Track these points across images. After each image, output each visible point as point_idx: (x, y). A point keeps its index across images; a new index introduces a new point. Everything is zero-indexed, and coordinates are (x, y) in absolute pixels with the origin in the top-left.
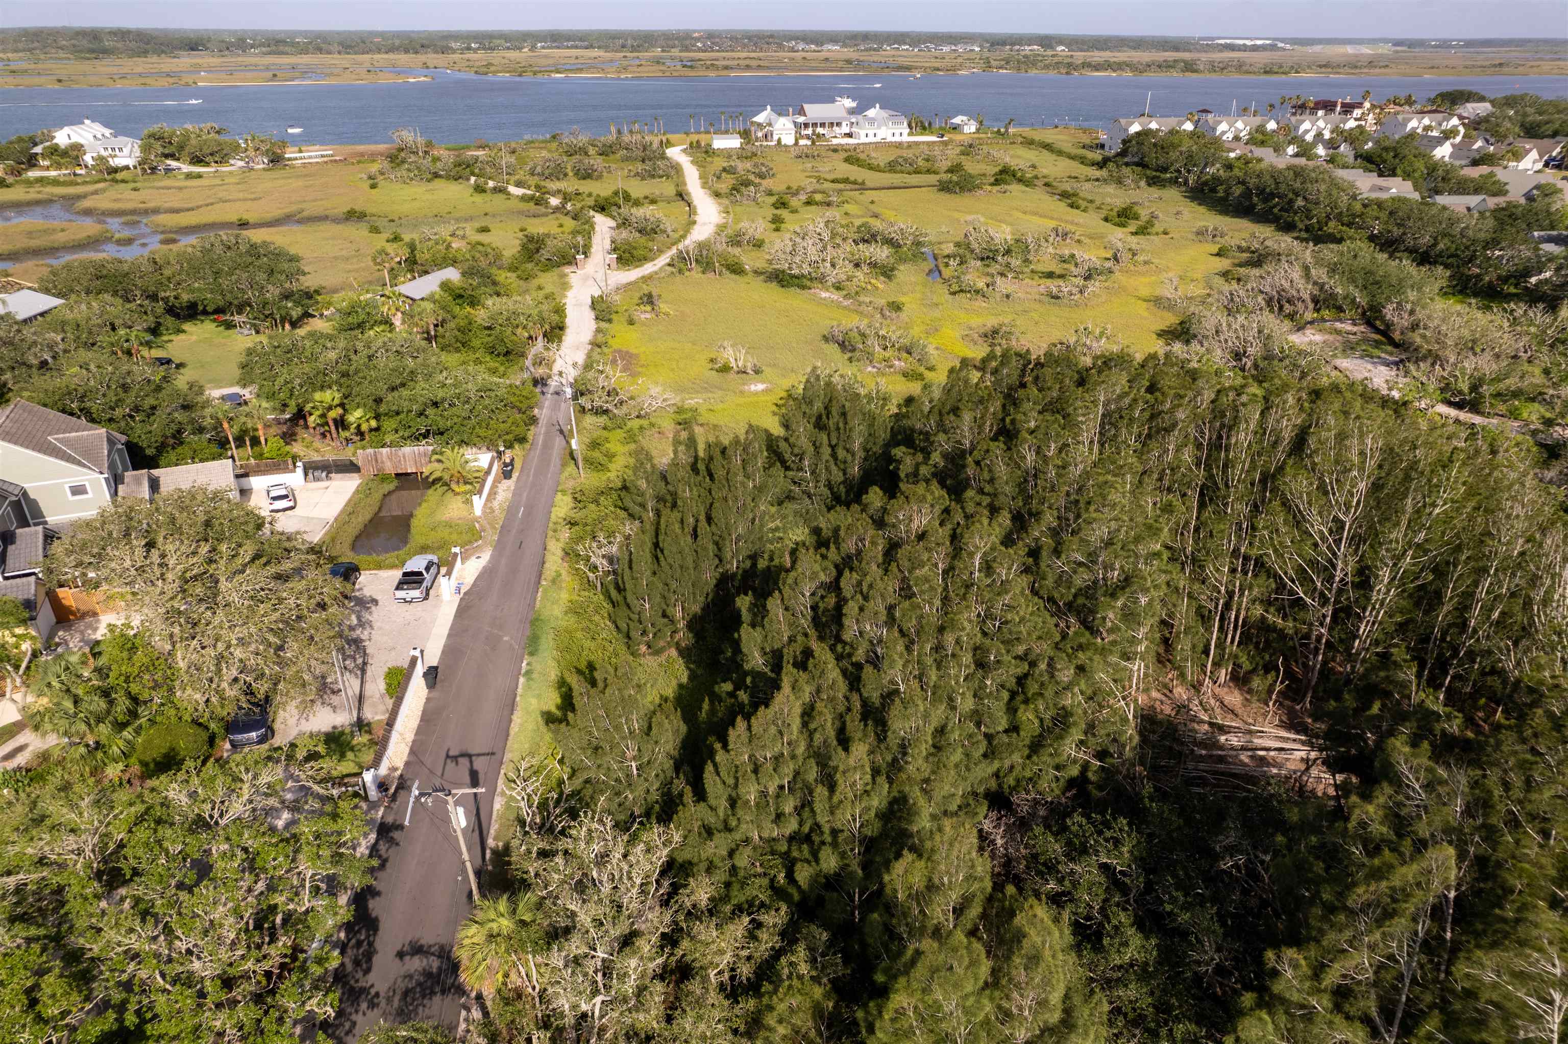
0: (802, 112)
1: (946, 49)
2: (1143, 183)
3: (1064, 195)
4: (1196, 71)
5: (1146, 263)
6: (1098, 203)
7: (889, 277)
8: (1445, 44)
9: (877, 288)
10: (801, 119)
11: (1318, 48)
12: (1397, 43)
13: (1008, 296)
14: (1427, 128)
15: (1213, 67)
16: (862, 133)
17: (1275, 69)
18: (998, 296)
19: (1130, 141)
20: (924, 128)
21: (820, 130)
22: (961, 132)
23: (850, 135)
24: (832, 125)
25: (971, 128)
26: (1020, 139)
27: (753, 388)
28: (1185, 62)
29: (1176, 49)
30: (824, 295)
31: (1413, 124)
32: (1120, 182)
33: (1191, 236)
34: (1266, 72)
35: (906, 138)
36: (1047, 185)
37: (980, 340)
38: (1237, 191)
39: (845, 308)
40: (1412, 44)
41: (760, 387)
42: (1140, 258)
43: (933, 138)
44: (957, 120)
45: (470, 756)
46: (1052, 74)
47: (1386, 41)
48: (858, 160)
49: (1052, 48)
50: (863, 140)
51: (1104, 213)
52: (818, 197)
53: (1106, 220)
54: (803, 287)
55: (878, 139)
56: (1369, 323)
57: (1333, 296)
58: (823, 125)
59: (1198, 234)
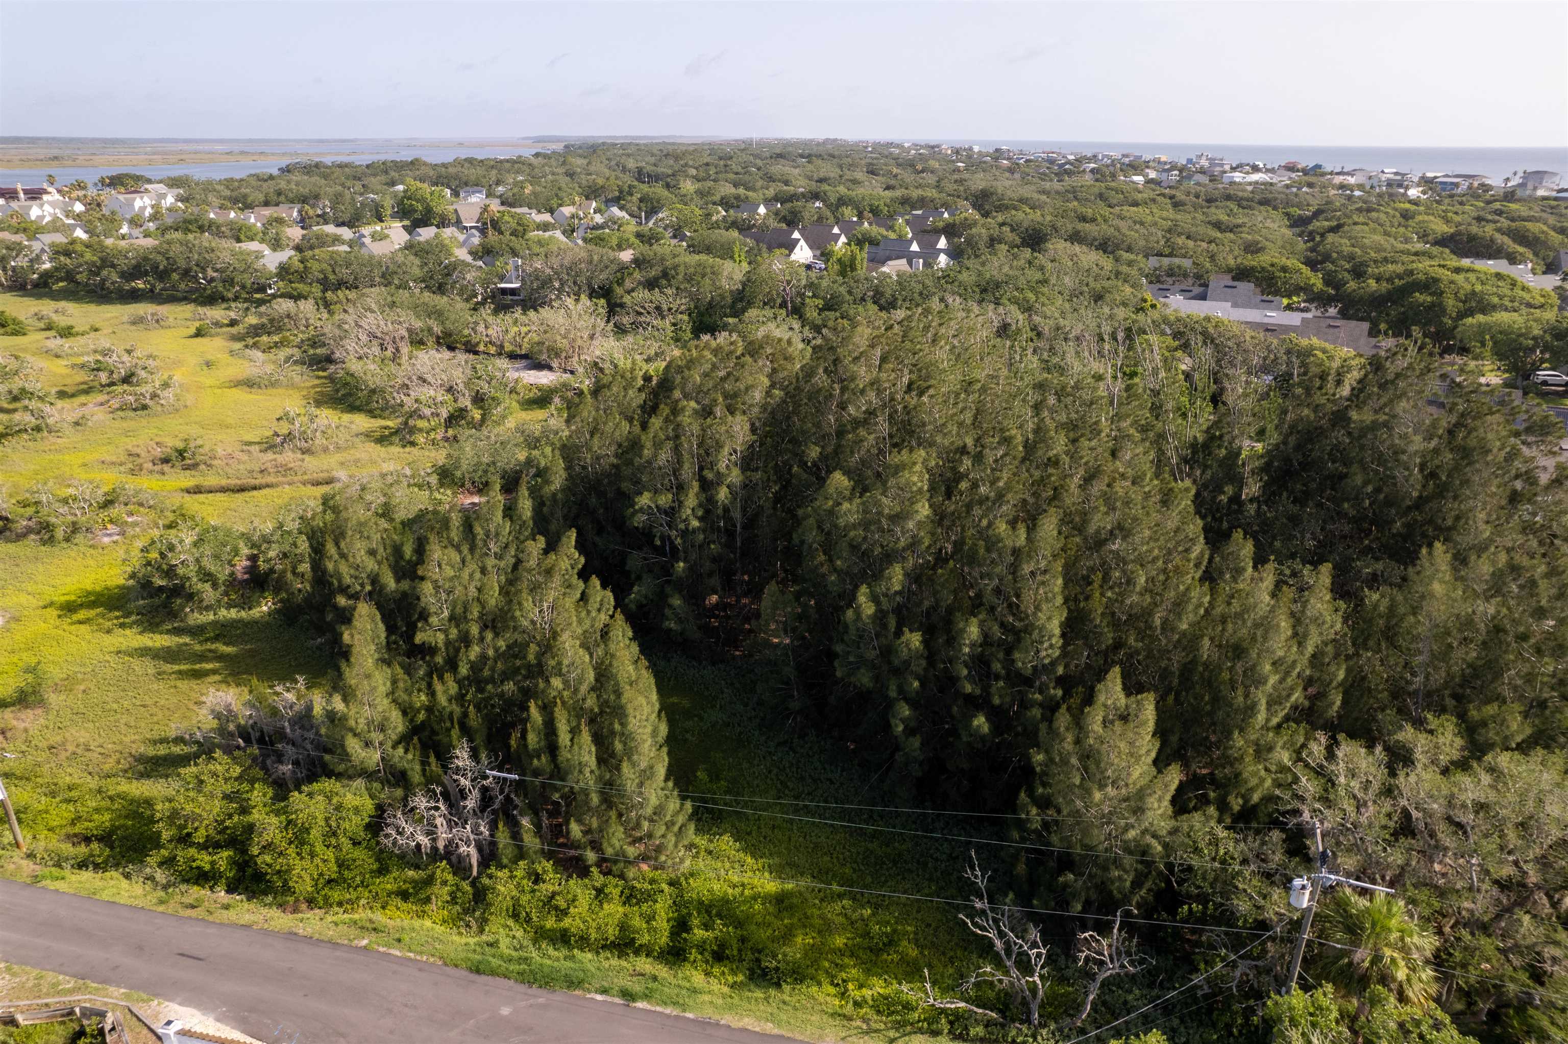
31: (138, 203)
37: (167, 468)
56: (451, 348)
57: (412, 330)
59: (134, 323)
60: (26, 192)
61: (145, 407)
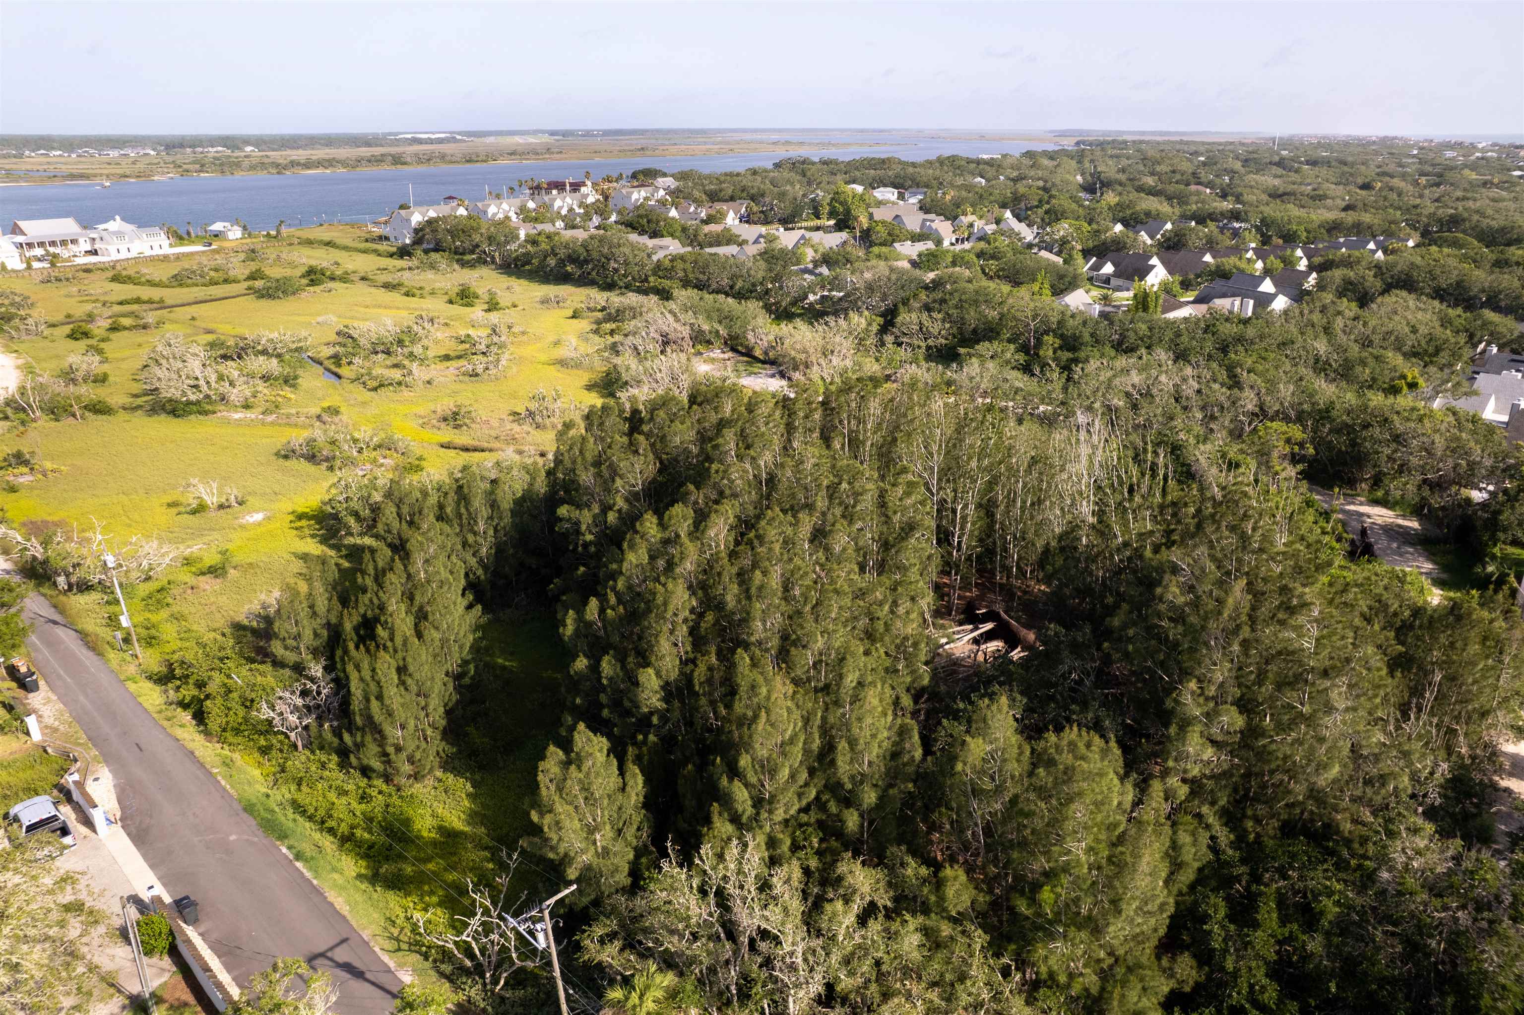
0: (16, 230)
1: (114, 153)
2: (456, 266)
3: (387, 286)
4: (405, 163)
5: (523, 333)
6: (428, 289)
7: (293, 386)
8: (588, 134)
9: (290, 399)
10: (20, 239)
11: (491, 139)
12: (553, 133)
13: (429, 382)
14: (646, 199)
15: (420, 159)
16: (112, 249)
17: (474, 158)
18: (420, 383)
19: (422, 230)
20: (181, 238)
21: (52, 250)
22: (226, 239)
23: (95, 253)
24: (64, 243)
25: (236, 233)
26: (296, 241)
27: (251, 520)
28: (393, 156)
29: (368, 144)
30: (237, 416)
31: (635, 196)
32: (433, 267)
33: (539, 306)
34: (469, 161)
35: (167, 250)
36: (363, 279)
37: (443, 425)
38: (552, 262)
39: (272, 423)
40: (565, 134)
41: (258, 517)
42: (516, 330)
43: (199, 248)
44: (218, 226)
45: (322, 955)
46: (262, 175)
47: (543, 132)
48: (129, 278)
49: (240, 149)
50: (115, 256)
51: (446, 298)
52: (126, 322)
53: (451, 302)
54: (206, 413)
55: (134, 254)
56: (734, 349)
57: (701, 332)
58: (53, 243)
59: (542, 302)
60: (571, 184)
61: (477, 375)
